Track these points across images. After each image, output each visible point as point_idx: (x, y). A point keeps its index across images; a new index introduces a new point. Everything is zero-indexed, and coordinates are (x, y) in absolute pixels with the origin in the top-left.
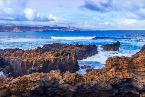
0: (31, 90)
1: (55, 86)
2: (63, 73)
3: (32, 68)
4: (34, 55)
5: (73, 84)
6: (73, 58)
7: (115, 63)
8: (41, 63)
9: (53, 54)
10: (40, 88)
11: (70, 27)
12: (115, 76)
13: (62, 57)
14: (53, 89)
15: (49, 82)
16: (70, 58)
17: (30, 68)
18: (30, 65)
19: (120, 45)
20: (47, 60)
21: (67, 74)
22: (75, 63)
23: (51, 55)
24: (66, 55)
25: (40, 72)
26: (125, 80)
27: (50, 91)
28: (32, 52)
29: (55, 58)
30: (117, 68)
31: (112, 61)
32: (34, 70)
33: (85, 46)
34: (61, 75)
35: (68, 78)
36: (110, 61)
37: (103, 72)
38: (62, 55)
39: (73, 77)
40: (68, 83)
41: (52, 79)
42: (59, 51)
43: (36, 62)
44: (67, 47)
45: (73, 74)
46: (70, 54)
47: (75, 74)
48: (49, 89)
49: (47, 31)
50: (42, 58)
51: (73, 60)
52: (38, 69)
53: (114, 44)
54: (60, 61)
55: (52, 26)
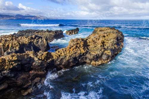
0: (9, 68)
1: (31, 63)
2: (37, 52)
3: (9, 50)
4: (10, 40)
5: (45, 60)
6: (45, 40)
7: (75, 43)
8: (17, 46)
9: (27, 38)
10: (18, 66)
11: (40, 16)
12: (75, 52)
13: (35, 40)
14: (29, 65)
15: (26, 60)
16: (42, 41)
17: (7, 51)
18: (6, 48)
19: (78, 30)
20: (22, 43)
21: (40, 53)
22: (46, 44)
23: (25, 39)
24: (39, 39)
25: (16, 53)
26: (82, 54)
27: (27, 67)
28: (8, 37)
29: (29, 41)
30: (77, 47)
31: (73, 41)
32: (11, 52)
33: (54, 31)
34: (35, 54)
35: (41, 56)
36: (71, 42)
37: (67, 49)
38: (35, 39)
39: (45, 55)
40: (41, 60)
41: (28, 57)
42: (32, 36)
43: (12, 45)
44: (39, 32)
45: (45, 52)
46: (42, 38)
47: (47, 52)
48: (26, 66)
49: (20, 19)
50: (18, 42)
51: (45, 42)
52: (15, 51)
53: (74, 29)
54: (34, 43)
55: (24, 15)
